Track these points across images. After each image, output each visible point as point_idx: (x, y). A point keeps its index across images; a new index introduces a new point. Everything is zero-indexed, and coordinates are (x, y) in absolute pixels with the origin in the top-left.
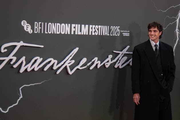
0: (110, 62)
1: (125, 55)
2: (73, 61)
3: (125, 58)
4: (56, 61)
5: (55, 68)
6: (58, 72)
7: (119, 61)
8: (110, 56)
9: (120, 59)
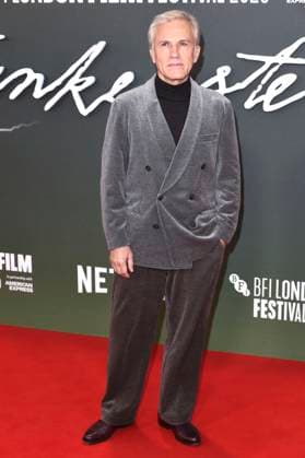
0: (223, 89)
1: (285, 69)
2: (90, 80)
3: (288, 79)
4: (40, 78)
5: (38, 93)
6: (48, 106)
7: (260, 87)
8: (223, 71)
9: (264, 81)
